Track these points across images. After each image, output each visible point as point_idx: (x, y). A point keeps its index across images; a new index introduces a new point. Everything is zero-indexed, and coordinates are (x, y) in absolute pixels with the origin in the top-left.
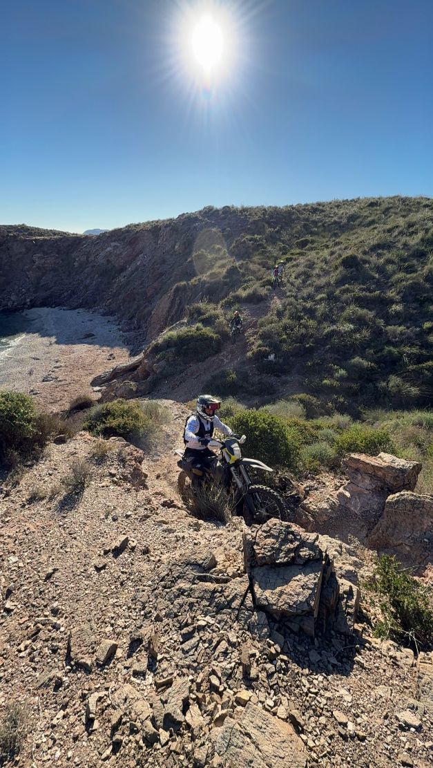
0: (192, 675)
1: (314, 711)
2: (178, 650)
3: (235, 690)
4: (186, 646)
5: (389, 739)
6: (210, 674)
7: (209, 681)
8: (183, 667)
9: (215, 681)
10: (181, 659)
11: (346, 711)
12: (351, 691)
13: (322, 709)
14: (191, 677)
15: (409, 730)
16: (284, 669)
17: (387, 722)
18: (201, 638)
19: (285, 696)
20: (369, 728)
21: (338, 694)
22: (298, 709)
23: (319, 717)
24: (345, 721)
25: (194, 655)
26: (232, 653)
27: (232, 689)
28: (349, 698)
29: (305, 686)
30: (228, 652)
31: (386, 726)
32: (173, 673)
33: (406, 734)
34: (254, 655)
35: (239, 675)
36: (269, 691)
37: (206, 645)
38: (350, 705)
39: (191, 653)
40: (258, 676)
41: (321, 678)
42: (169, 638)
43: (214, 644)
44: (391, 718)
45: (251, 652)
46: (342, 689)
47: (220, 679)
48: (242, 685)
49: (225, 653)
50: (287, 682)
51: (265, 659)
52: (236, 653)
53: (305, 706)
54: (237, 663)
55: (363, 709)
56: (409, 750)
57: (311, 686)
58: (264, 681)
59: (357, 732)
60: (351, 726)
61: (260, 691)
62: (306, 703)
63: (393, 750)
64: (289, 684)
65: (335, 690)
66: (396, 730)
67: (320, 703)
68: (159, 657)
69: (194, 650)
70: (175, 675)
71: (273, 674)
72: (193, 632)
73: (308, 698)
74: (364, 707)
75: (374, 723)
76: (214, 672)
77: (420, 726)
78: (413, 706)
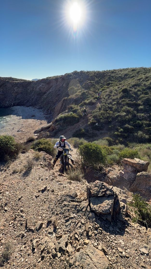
0: (69, 234)
1: (111, 247)
2: (64, 225)
3: (84, 239)
4: (67, 224)
5: (137, 258)
6: (75, 234)
7: (75, 236)
8: (65, 231)
10: (65, 228)
11: (122, 248)
12: (124, 241)
13: (114, 247)
14: (68, 235)
15: (144, 255)
16: (101, 233)
17: (136, 252)
18: (72, 221)
19: (101, 242)
20: (130, 254)
21: (119, 242)
22: (105, 247)
23: (113, 250)
24: (122, 251)
25: (69, 227)
26: (82, 227)
27: (82, 239)
28: (123, 243)
29: (108, 239)
30: (81, 226)
31: (136, 253)
32: (62, 233)
34: (90, 228)
35: (85, 234)
36: (95, 240)
37: (74, 224)
38: (123, 246)
39: (68, 226)
40: (91, 235)
41: (113, 236)
42: (61, 221)
43: (76, 224)
44: (138, 251)
45: (89, 227)
46: (121, 240)
47: (78, 236)
48: (86, 238)
49: (80, 227)
50: (102, 237)
51: (94, 229)
52: (84, 227)
53: (108, 246)
54: (84, 230)
55: (128, 247)
56: (144, 262)
57: (110, 239)
58: (94, 237)
59: (126, 255)
60: (124, 253)
61: (92, 240)
62: (108, 245)
63: (139, 262)
64: (102, 238)
65: (119, 240)
66: (140, 255)
67: (113, 245)
68: (57, 227)
69: (69, 225)
70: (63, 234)
71: (97, 234)
72: (69, 219)
73: (109, 243)
75: (132, 252)
76: (76, 233)
77: (148, 254)
78: (146, 247)
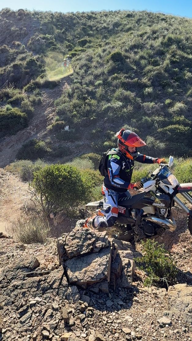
0: (29, 334)
1: (111, 332)
2: (17, 323)
3: (60, 335)
4: (23, 319)
5: (155, 334)
6: (42, 331)
7: (42, 334)
8: (22, 332)
9: (46, 333)
10: (20, 328)
11: (130, 327)
12: (132, 316)
13: (116, 330)
14: (28, 336)
15: (165, 326)
16: (91, 315)
17: (153, 326)
18: (33, 312)
19: (92, 329)
20: (143, 332)
21: (124, 319)
22: (101, 334)
23: (114, 334)
24: (129, 332)
25: (29, 322)
26: (56, 315)
27: (58, 335)
28: (131, 320)
29: (104, 321)
30: (53, 314)
31: (153, 328)
32: (15, 338)
33: (163, 329)
34: (71, 312)
35: (62, 325)
36: (82, 329)
37: (38, 314)
38: (131, 323)
39: (27, 322)
40: (74, 323)
41: (114, 314)
42: (9, 318)
43: (43, 313)
44: (155, 323)
45: (69, 311)
46: (127, 316)
47: (49, 331)
48: (65, 331)
49: (51, 316)
50: (93, 321)
51: (78, 312)
52: (59, 314)
53: (105, 331)
54: (60, 319)
55: (140, 323)
56: (166, 336)
57: (108, 319)
58: (78, 325)
59: (137, 336)
60: (133, 334)
61: (76, 331)
62: (106, 329)
63: (157, 339)
64: (95, 322)
65: (123, 318)
66: (158, 328)
67: (114, 327)
68: (3, 331)
69: (29, 320)
70: (17, 337)
71: (84, 319)
72: (27, 309)
73: (107, 326)
74: (140, 322)
75: (146, 329)
76: (45, 329)
77: (171, 323)
78: (167, 314)
